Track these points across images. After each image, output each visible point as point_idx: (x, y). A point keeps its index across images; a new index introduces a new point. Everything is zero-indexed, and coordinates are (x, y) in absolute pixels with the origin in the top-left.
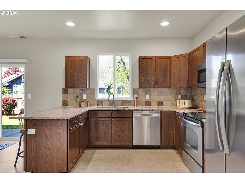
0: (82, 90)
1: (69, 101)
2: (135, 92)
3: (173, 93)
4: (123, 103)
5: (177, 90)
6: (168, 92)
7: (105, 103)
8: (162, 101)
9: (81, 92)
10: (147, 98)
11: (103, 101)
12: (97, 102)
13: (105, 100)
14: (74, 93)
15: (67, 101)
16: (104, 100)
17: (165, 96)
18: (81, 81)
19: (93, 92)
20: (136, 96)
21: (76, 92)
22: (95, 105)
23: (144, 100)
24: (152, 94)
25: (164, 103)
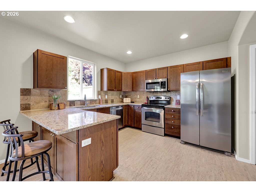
0: (52, 91)
1: (33, 104)
2: (99, 94)
3: (118, 94)
4: (91, 102)
5: (120, 93)
6: (116, 94)
7: (77, 103)
8: (113, 100)
9: (50, 92)
10: (106, 98)
11: (74, 102)
12: (69, 103)
13: (77, 100)
14: (40, 94)
15: (29, 104)
16: (75, 100)
17: (115, 96)
18: (59, 81)
19: (64, 93)
20: (100, 96)
21: (44, 93)
22: (67, 106)
23: (104, 99)
24: (109, 95)
25: (114, 100)
